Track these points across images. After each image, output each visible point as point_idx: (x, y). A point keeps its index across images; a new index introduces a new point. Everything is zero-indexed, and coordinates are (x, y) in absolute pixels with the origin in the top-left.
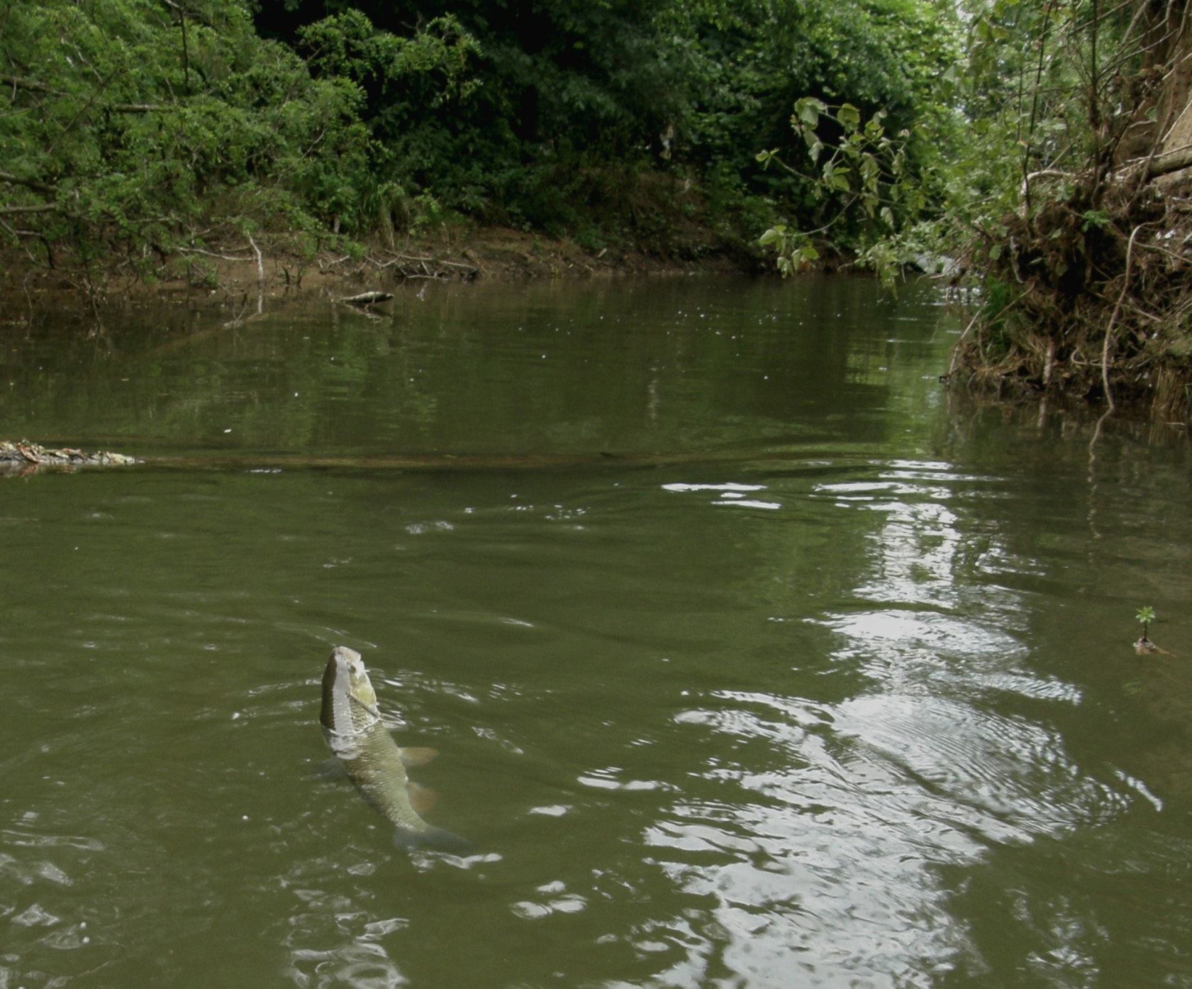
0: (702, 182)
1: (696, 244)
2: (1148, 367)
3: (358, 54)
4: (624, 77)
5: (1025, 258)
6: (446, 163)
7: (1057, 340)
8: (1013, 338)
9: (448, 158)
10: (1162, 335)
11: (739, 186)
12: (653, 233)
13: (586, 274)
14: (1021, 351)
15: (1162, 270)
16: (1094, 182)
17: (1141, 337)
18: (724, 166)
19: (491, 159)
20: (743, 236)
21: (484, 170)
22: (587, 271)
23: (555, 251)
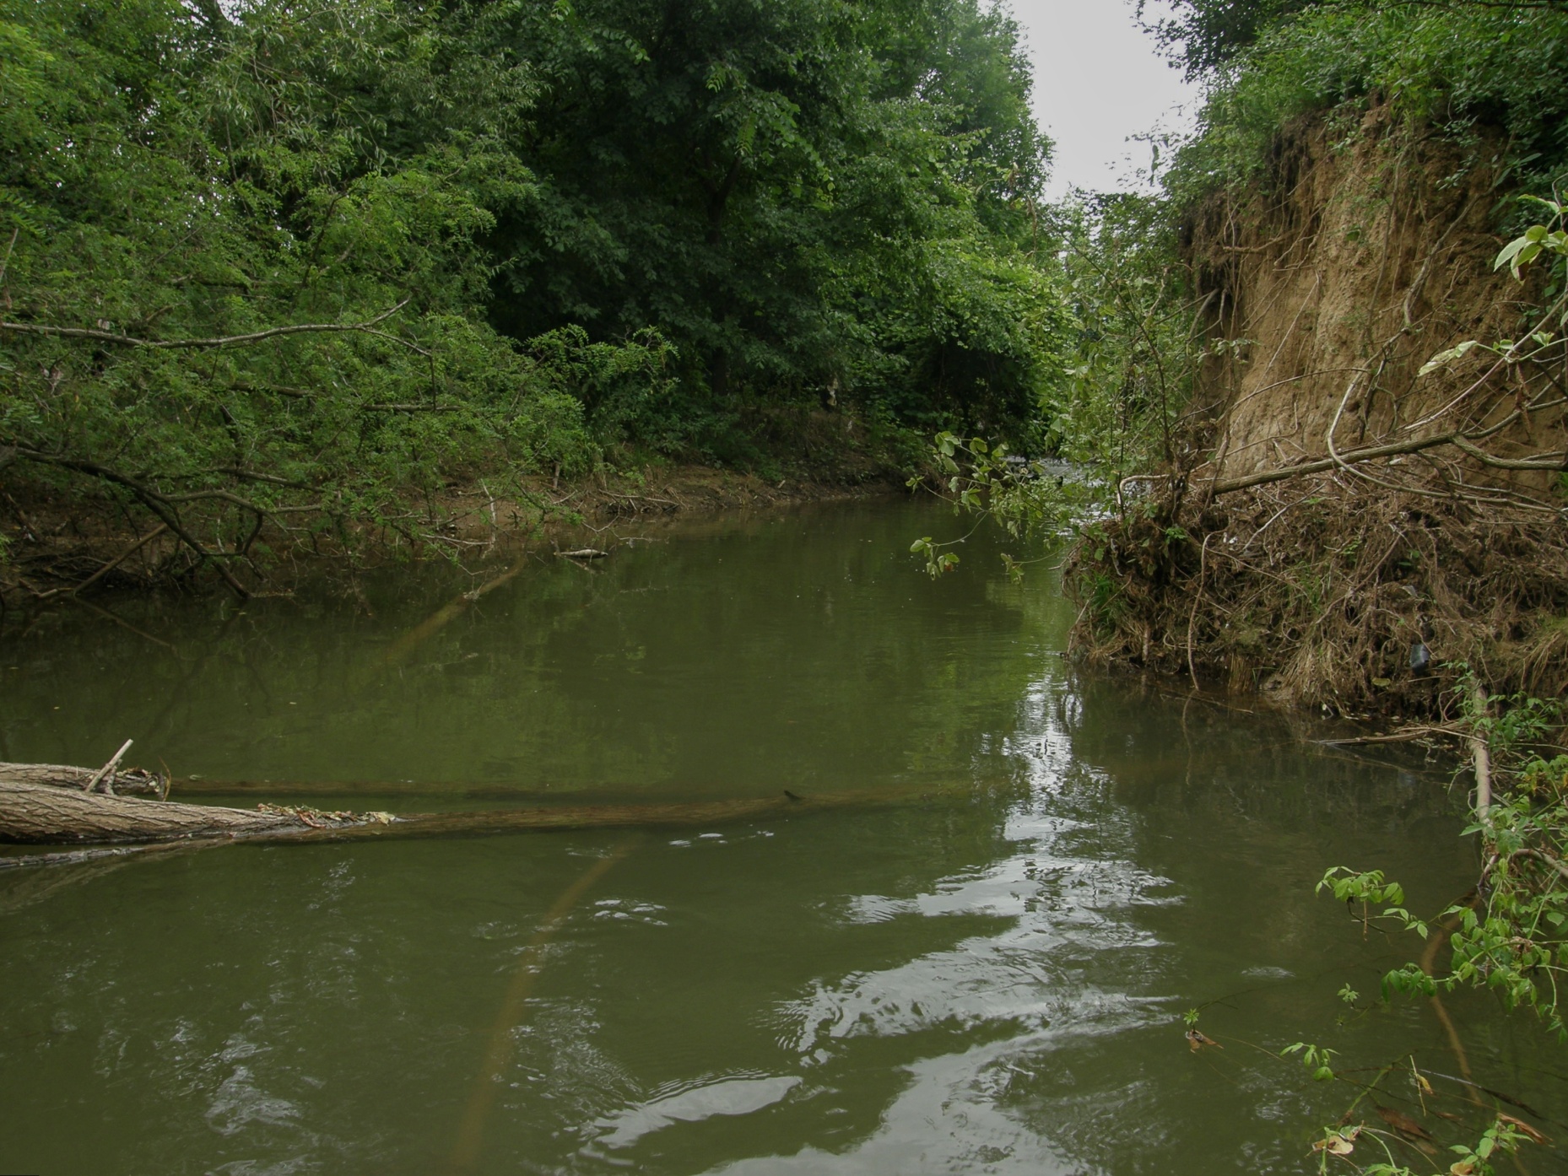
0: (864, 417)
1: (859, 472)
2: (1223, 651)
3: (576, 359)
4: (796, 342)
5: (1122, 558)
6: (649, 413)
7: (1152, 624)
8: (1118, 623)
9: (651, 409)
10: (1232, 626)
11: (893, 420)
12: (824, 464)
13: (768, 504)
14: (1123, 632)
15: (1229, 570)
16: (1172, 501)
17: (1217, 625)
18: (881, 404)
19: (687, 409)
20: (898, 463)
21: (681, 420)
22: (769, 501)
23: (742, 485)
